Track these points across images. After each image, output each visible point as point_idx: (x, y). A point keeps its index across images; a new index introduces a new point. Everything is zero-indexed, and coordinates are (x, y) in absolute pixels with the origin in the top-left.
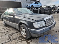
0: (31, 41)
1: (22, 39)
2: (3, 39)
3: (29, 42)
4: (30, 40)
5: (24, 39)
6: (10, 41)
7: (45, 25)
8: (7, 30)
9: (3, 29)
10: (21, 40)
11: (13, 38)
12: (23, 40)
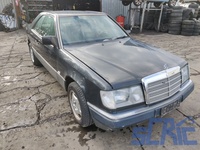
0: (94, 137)
1: (71, 123)
2: (19, 112)
3: (86, 137)
4: (92, 133)
5: (77, 126)
6: (37, 123)
7: (142, 101)
8: (38, 83)
9: (28, 76)
10: (66, 128)
11: (47, 115)
12: (71, 127)
